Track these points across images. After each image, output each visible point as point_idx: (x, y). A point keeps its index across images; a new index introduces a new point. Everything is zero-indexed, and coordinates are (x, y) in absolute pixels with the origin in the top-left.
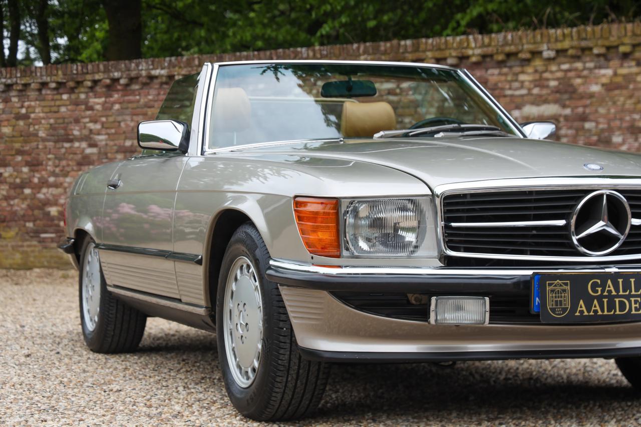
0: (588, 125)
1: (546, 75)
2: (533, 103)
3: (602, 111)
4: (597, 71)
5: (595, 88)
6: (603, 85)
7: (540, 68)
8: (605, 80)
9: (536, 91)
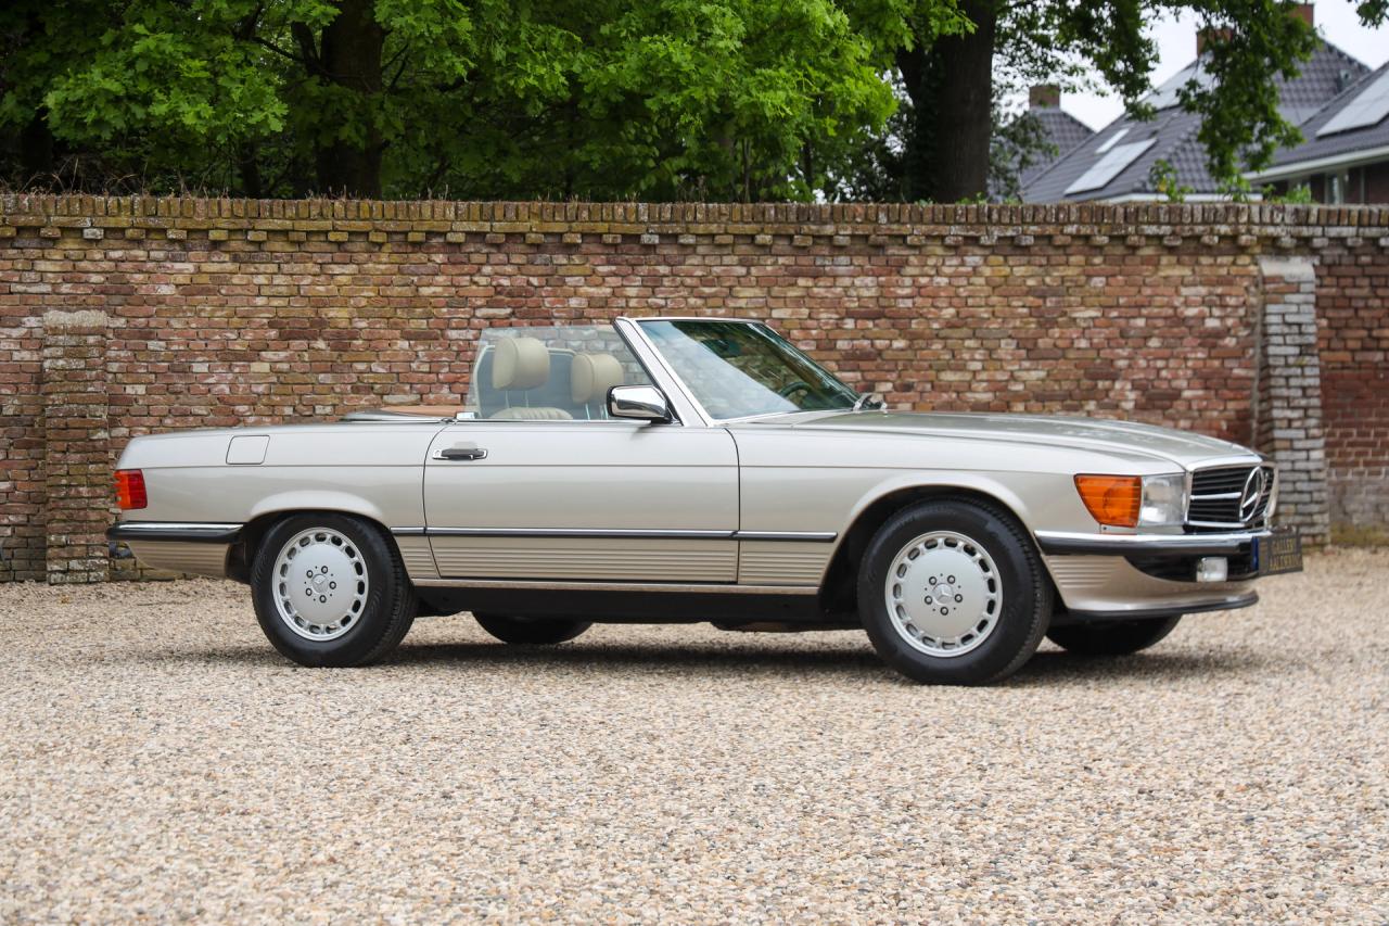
0: (152, 345)
1: (84, 265)
2: (60, 308)
3: (176, 324)
4: (168, 264)
5: (166, 290)
6: (177, 286)
7: (74, 254)
8: (181, 279)
9: (66, 288)
